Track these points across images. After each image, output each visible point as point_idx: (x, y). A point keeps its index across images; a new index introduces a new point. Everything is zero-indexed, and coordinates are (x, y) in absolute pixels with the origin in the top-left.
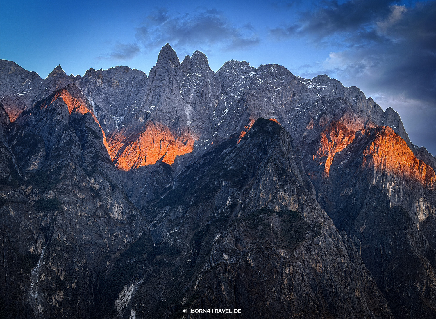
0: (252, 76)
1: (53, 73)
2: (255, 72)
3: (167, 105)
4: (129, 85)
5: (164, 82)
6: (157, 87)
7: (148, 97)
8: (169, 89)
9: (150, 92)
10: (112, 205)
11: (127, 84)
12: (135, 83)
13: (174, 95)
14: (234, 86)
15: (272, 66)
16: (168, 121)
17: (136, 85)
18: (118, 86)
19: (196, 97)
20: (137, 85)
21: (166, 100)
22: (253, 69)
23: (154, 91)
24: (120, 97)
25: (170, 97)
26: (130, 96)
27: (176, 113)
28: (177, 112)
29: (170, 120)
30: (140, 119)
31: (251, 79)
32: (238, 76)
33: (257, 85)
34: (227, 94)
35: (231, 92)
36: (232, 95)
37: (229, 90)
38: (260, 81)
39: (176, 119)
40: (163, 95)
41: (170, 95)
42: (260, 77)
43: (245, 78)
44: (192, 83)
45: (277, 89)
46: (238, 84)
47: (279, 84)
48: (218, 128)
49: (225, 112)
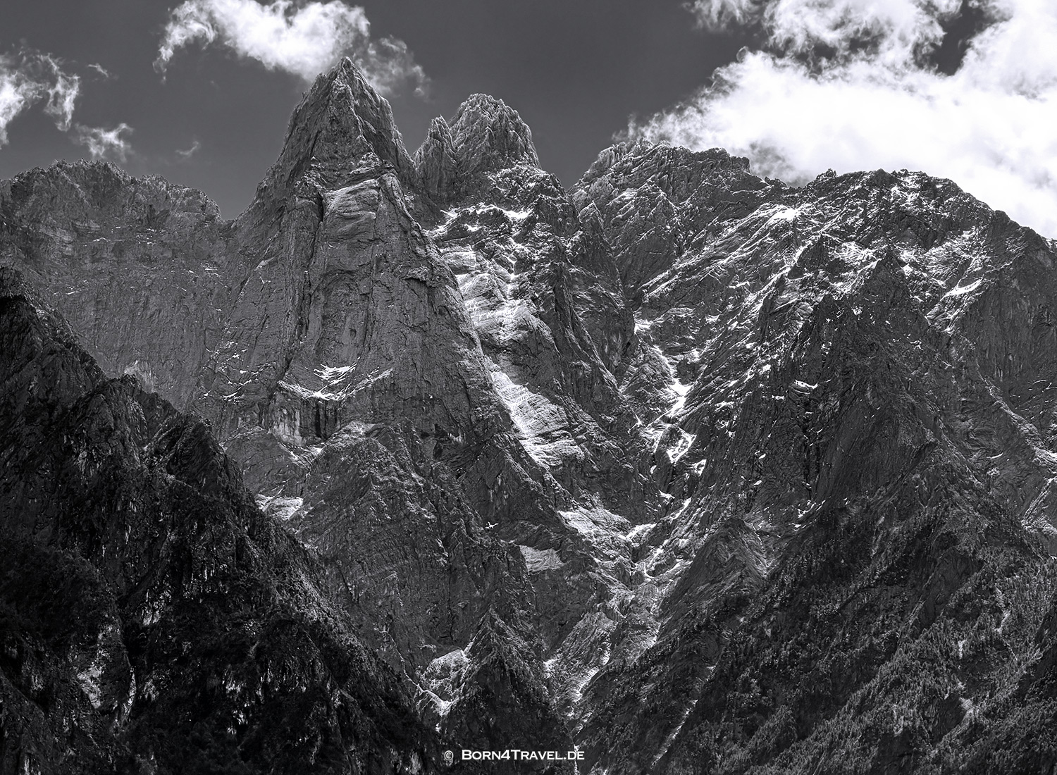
0: (786, 226)
2: (791, 202)
3: (418, 364)
4: (129, 256)
5: (378, 251)
6: (339, 275)
7: (302, 325)
8: (414, 285)
9: (306, 300)
11: (119, 250)
12: (163, 244)
13: (441, 313)
14: (690, 271)
15: (894, 179)
16: (432, 442)
17: (169, 254)
18: (72, 261)
19: (535, 322)
20: (174, 256)
21: (409, 337)
22: (780, 193)
23: (327, 291)
24: (90, 312)
25: (425, 323)
26: (145, 307)
27: (465, 404)
28: (468, 396)
29: (441, 434)
30: (282, 430)
31: (786, 237)
32: (695, 221)
33: (837, 269)
34: (658, 306)
35: (678, 295)
36: (684, 312)
37: (660, 285)
38: (851, 252)
39: (469, 430)
40: (387, 313)
41: (424, 312)
42: (845, 234)
43: (744, 231)
44: (490, 254)
45: (957, 291)
46: (708, 261)
47: (960, 272)
48: (671, 475)
49: (678, 393)
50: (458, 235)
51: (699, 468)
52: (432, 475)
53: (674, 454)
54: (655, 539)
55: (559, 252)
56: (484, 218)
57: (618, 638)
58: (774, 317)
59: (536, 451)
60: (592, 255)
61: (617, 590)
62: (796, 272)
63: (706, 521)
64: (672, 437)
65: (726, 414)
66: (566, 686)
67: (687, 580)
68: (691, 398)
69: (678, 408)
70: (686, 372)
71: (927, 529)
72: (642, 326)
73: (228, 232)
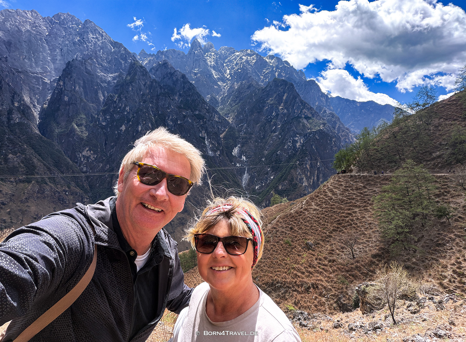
1: (141, 53)
3: (204, 69)
5: (200, 57)
6: (196, 60)
7: (193, 65)
8: (204, 61)
9: (194, 62)
10: (214, 115)
11: (176, 58)
14: (229, 59)
18: (172, 59)
19: (215, 64)
20: (181, 58)
21: (203, 66)
24: (174, 64)
27: (209, 72)
30: (192, 75)
31: (238, 56)
32: (229, 54)
33: (243, 59)
34: (226, 63)
35: (228, 62)
36: (229, 63)
37: (226, 61)
38: (244, 57)
39: (209, 75)
40: (201, 64)
41: (205, 64)
42: (243, 55)
43: (234, 55)
44: (210, 58)
45: (253, 61)
46: (231, 58)
47: (253, 59)
48: (228, 79)
49: (228, 71)
50: (207, 56)
51: (230, 78)
52: (206, 79)
53: (228, 77)
54: (226, 85)
55: (217, 57)
56: (210, 54)
57: (223, 94)
58: (237, 64)
59: (215, 77)
60: (220, 58)
61: (223, 90)
62: (239, 59)
63: (231, 83)
64: (228, 75)
65: (233, 73)
66: (219, 98)
67: (229, 88)
68: (229, 72)
69: (228, 73)
70: (229, 69)
71: (251, 84)
72: (225, 65)
73: (186, 56)
